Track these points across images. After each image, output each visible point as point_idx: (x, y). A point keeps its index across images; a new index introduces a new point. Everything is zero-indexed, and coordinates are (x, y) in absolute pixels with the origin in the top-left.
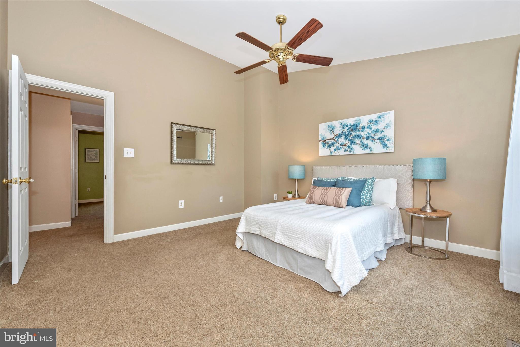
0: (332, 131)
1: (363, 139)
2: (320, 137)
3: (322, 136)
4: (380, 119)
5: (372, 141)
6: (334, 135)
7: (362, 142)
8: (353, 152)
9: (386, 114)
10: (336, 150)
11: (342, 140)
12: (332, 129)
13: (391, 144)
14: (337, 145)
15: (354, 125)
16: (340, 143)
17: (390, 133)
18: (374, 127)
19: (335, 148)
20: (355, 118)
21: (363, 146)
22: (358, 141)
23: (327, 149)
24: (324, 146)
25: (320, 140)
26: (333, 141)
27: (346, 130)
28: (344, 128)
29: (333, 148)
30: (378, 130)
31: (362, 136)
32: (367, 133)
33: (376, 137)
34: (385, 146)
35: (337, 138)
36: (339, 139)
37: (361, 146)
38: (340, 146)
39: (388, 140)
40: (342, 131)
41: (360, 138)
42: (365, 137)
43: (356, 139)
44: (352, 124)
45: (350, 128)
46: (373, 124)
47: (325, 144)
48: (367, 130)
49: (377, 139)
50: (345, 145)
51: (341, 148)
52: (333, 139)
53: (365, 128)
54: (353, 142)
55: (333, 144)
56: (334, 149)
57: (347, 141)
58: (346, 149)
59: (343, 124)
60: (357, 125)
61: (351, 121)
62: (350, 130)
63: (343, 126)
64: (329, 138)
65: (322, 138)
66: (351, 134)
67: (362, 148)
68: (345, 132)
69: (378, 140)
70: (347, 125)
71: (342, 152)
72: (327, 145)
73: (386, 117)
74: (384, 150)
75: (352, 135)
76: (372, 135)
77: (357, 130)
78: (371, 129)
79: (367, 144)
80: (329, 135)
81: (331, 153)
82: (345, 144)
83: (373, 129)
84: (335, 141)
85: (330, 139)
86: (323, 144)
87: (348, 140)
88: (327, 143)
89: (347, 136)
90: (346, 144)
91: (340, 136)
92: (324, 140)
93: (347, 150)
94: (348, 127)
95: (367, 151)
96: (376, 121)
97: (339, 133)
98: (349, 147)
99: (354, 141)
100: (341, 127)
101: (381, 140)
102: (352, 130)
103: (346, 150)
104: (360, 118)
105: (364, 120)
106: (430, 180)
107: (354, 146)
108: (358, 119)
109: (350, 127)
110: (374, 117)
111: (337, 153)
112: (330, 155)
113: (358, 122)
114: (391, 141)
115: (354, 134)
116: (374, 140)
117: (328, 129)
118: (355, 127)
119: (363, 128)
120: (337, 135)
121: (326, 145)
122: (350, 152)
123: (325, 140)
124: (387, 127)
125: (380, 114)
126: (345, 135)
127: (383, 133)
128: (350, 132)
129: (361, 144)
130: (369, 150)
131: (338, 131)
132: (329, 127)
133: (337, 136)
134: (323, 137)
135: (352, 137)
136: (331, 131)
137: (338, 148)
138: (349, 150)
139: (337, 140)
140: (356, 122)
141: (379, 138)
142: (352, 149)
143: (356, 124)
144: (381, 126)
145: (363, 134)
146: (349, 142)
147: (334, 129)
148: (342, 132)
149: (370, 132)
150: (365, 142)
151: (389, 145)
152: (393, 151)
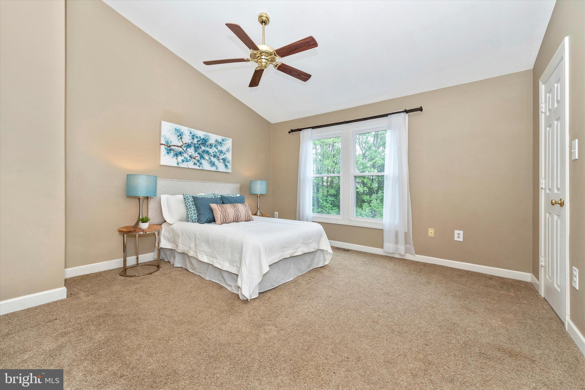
0: (180, 137)
1: (211, 156)
2: (162, 138)
3: (165, 138)
4: (223, 142)
5: (218, 160)
6: (182, 142)
7: (210, 158)
8: (202, 167)
9: (227, 140)
10: (185, 162)
11: (191, 151)
12: (180, 136)
13: (230, 166)
14: (185, 155)
15: (204, 139)
16: (190, 154)
17: (229, 156)
18: (219, 148)
19: (183, 158)
20: (205, 133)
21: (211, 163)
22: (206, 157)
23: (172, 157)
24: (168, 153)
25: (162, 143)
26: (180, 149)
27: (195, 141)
28: (193, 139)
29: (180, 158)
30: (222, 151)
31: (210, 153)
32: (214, 152)
33: (221, 157)
34: (226, 166)
35: (186, 148)
36: (188, 149)
37: (209, 162)
38: (189, 158)
39: (228, 162)
40: (191, 141)
41: (209, 155)
42: (212, 154)
43: (205, 154)
44: (202, 137)
45: (200, 141)
46: (218, 145)
47: (170, 150)
48: (214, 149)
49: (221, 159)
50: (194, 158)
51: (190, 160)
52: (181, 147)
53: (212, 146)
54: (202, 157)
55: (181, 153)
56: (182, 160)
57: (197, 155)
58: (195, 162)
59: (193, 134)
60: (206, 140)
61: (201, 134)
62: (199, 143)
63: (193, 136)
64: (176, 145)
65: (166, 141)
66: (201, 147)
67: (210, 164)
68: (195, 144)
69: (222, 161)
70: (197, 136)
71: (190, 165)
72: (173, 153)
73: (227, 142)
74: (225, 170)
75: (201, 150)
76: (218, 154)
77: (206, 146)
78: (217, 148)
79: (214, 161)
80: (175, 141)
81: (178, 164)
82: (194, 156)
83: (219, 149)
84: (183, 151)
85: (178, 146)
86: (167, 150)
87: (197, 153)
88: (173, 150)
89: (196, 149)
90: (196, 157)
91: (189, 146)
92: (168, 145)
93: (197, 164)
94: (198, 139)
95: (214, 169)
96: (220, 143)
97: (189, 143)
98: (198, 161)
99: (204, 156)
100: (191, 136)
101: (224, 161)
102: (202, 144)
103: (195, 164)
104: (209, 134)
105: (213, 138)
106: (260, 194)
107: (203, 161)
108: (207, 135)
109: (199, 139)
110: (220, 138)
111: (184, 165)
112: (177, 166)
113: (207, 138)
114: (230, 164)
115: (203, 148)
116: (219, 159)
117: (175, 132)
118: (204, 142)
119: (211, 145)
120: (186, 143)
121: (171, 153)
122: (199, 166)
123: (170, 146)
124: (228, 150)
125: (224, 138)
126: (195, 147)
127: (225, 155)
128: (199, 145)
129: (209, 160)
130: (215, 167)
131: (187, 139)
132: (177, 130)
133: (186, 145)
134: (168, 141)
135: (201, 151)
136: (178, 136)
137: (187, 160)
138: (198, 164)
139: (186, 150)
140: (205, 137)
141: (222, 159)
142: (201, 164)
143: (205, 138)
144: (224, 149)
145: (211, 151)
146: (198, 155)
147: (183, 135)
148: (192, 143)
149: (216, 151)
150: (214, 159)
151: (229, 167)
152: (231, 172)
